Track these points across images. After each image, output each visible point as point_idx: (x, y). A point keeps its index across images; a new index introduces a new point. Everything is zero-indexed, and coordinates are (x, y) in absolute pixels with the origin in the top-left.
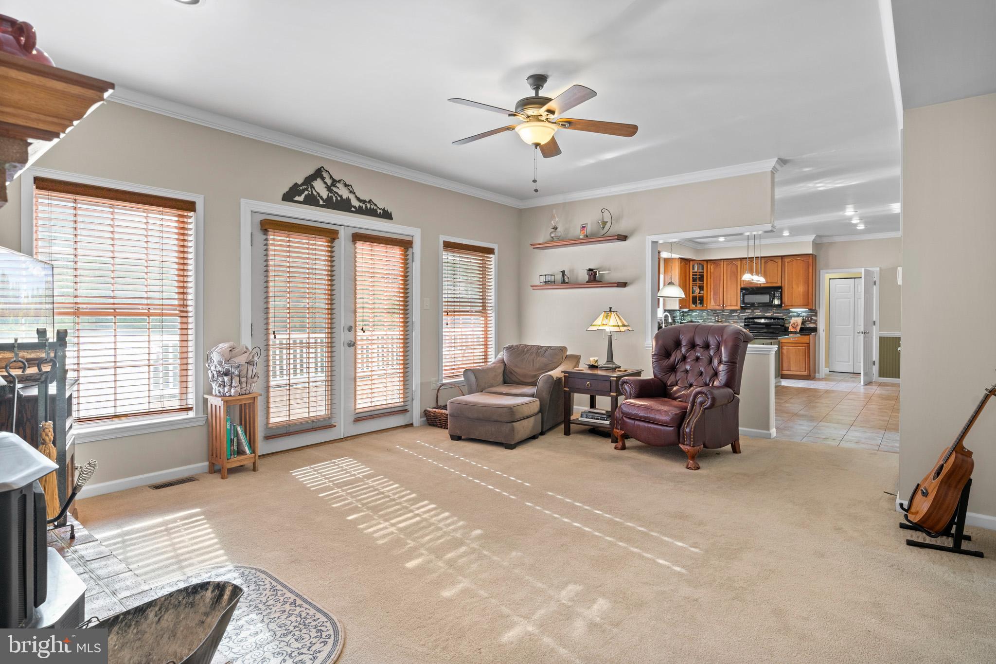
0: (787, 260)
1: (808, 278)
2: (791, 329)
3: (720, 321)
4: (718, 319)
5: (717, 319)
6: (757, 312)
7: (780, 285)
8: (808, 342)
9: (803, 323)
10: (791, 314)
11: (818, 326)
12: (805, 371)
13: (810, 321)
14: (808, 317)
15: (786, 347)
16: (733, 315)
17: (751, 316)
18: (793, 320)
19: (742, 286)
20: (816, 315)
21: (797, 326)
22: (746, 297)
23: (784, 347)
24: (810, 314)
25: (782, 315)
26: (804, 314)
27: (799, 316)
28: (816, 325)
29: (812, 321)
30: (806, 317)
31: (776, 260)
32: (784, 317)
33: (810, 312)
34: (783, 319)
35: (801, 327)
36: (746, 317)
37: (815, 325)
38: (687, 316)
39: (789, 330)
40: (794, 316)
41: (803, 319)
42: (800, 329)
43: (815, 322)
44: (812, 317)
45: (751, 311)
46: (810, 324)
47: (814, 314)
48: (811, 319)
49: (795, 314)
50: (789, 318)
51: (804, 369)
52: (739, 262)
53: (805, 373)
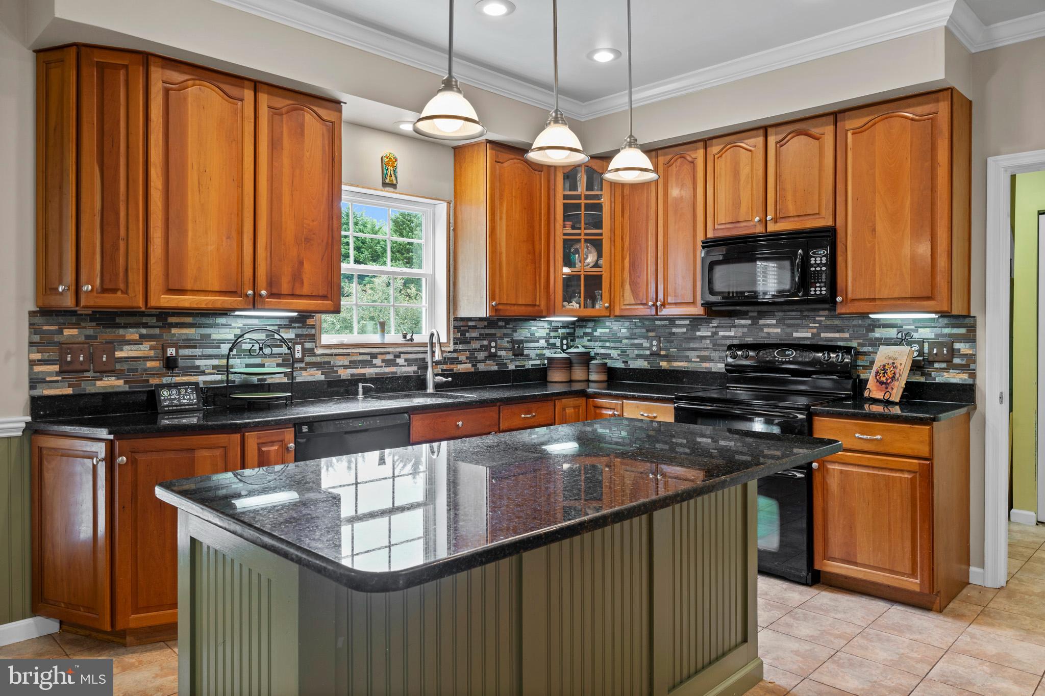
0: (851, 123)
1: (933, 189)
2: (873, 390)
3: (663, 353)
4: (660, 349)
5: (655, 349)
6: (769, 326)
7: (830, 223)
8: (924, 450)
9: (917, 367)
10: (878, 333)
11: (978, 382)
12: (913, 574)
13: (949, 361)
14: (940, 345)
15: (837, 467)
16: (698, 333)
17: (749, 340)
18: (884, 354)
19: (710, 235)
20: (971, 337)
21: (893, 378)
22: (720, 272)
23: (830, 466)
24: (947, 331)
25: (847, 335)
26: (926, 333)
27: (905, 339)
28: (973, 375)
29: (957, 361)
30: (932, 345)
31: (815, 131)
32: (854, 344)
33: (947, 326)
34: (847, 350)
35: (907, 383)
36: (736, 342)
37: (965, 376)
38: (582, 337)
39: (866, 394)
40: (888, 342)
41: (921, 353)
42: (905, 390)
43: (969, 365)
44: (957, 346)
45: (749, 322)
46: (946, 370)
47: (962, 331)
48: (953, 352)
49: (892, 333)
50: (870, 349)
51: (907, 566)
52: (701, 152)
53: (913, 584)
